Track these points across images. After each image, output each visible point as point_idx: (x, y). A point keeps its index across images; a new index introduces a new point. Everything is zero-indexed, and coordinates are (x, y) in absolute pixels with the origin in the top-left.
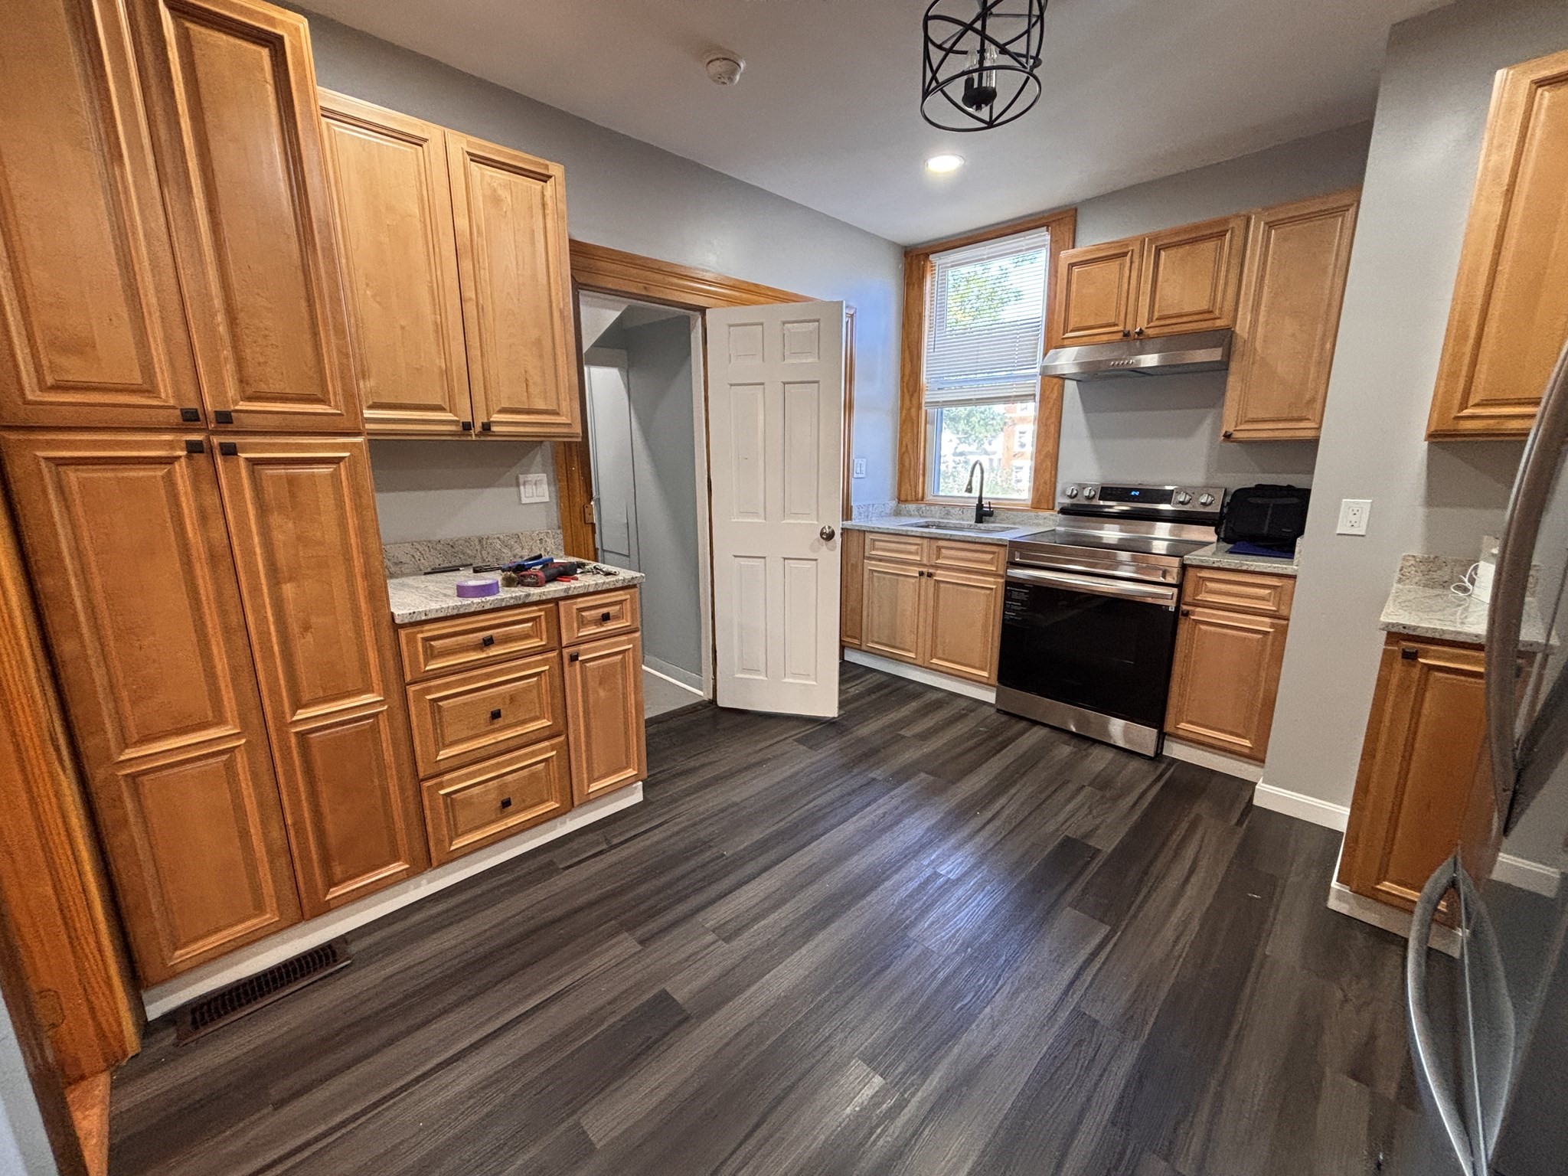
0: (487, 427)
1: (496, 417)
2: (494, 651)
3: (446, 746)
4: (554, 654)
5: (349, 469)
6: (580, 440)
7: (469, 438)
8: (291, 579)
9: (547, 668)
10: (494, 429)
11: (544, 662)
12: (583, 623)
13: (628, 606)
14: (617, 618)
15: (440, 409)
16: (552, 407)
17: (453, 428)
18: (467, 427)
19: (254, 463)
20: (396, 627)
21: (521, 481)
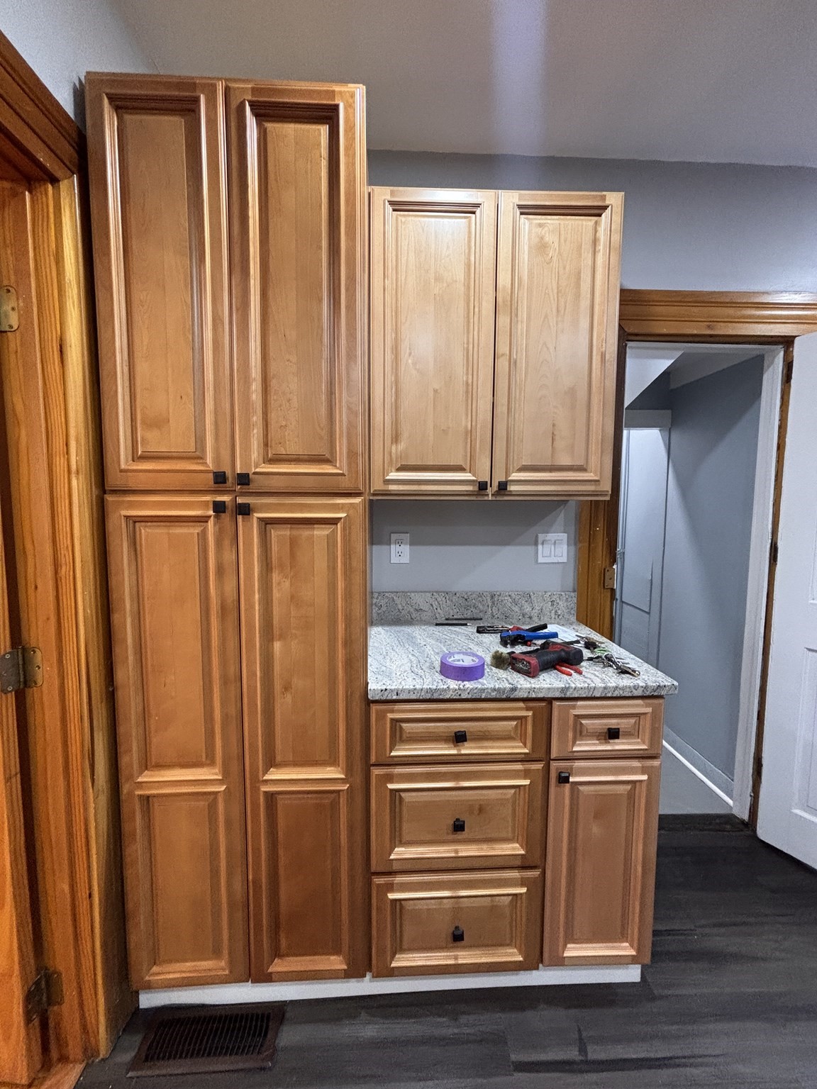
0: (503, 487)
1: (515, 476)
2: (467, 749)
3: (402, 844)
4: (539, 766)
5: (344, 529)
6: (608, 498)
7: (486, 498)
8: (281, 637)
9: (527, 782)
10: (512, 488)
11: (526, 774)
12: (580, 733)
13: (647, 724)
14: (629, 734)
15: (460, 469)
16: (580, 462)
17: (470, 488)
18: (483, 486)
19: (266, 522)
20: (369, 702)
21: (540, 540)
